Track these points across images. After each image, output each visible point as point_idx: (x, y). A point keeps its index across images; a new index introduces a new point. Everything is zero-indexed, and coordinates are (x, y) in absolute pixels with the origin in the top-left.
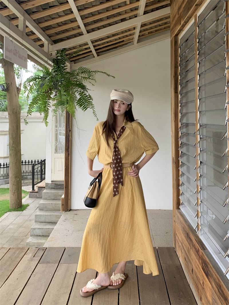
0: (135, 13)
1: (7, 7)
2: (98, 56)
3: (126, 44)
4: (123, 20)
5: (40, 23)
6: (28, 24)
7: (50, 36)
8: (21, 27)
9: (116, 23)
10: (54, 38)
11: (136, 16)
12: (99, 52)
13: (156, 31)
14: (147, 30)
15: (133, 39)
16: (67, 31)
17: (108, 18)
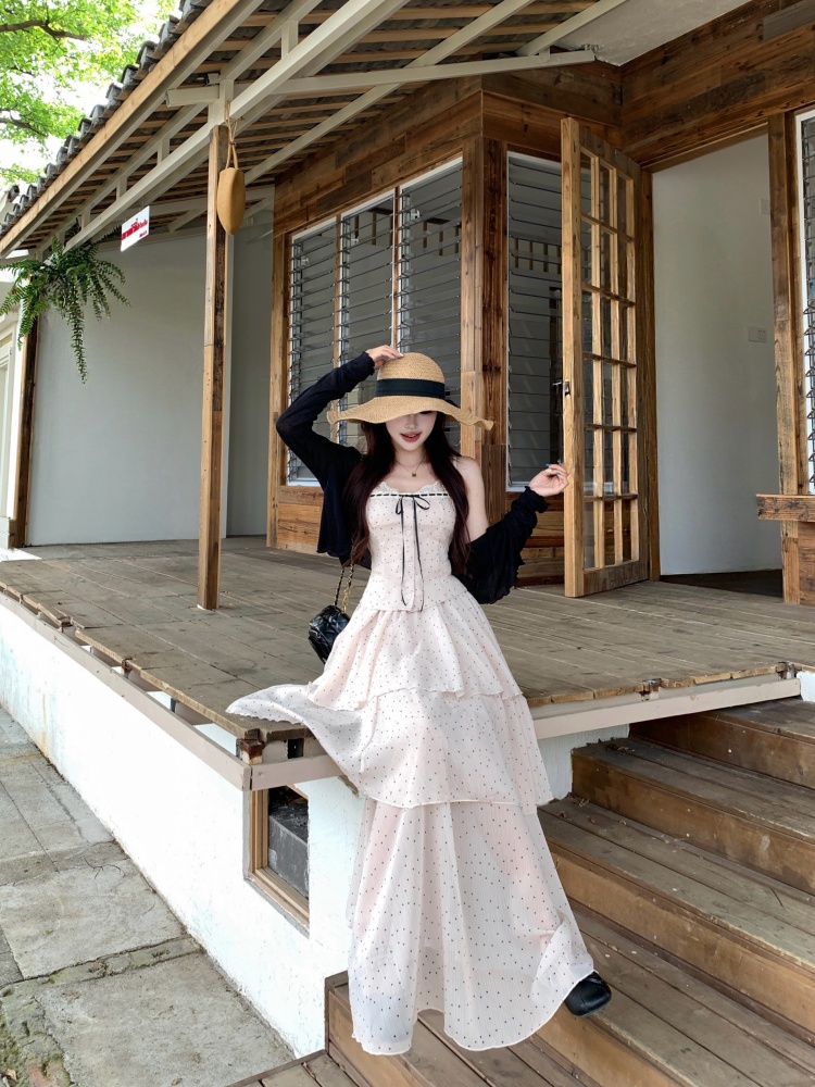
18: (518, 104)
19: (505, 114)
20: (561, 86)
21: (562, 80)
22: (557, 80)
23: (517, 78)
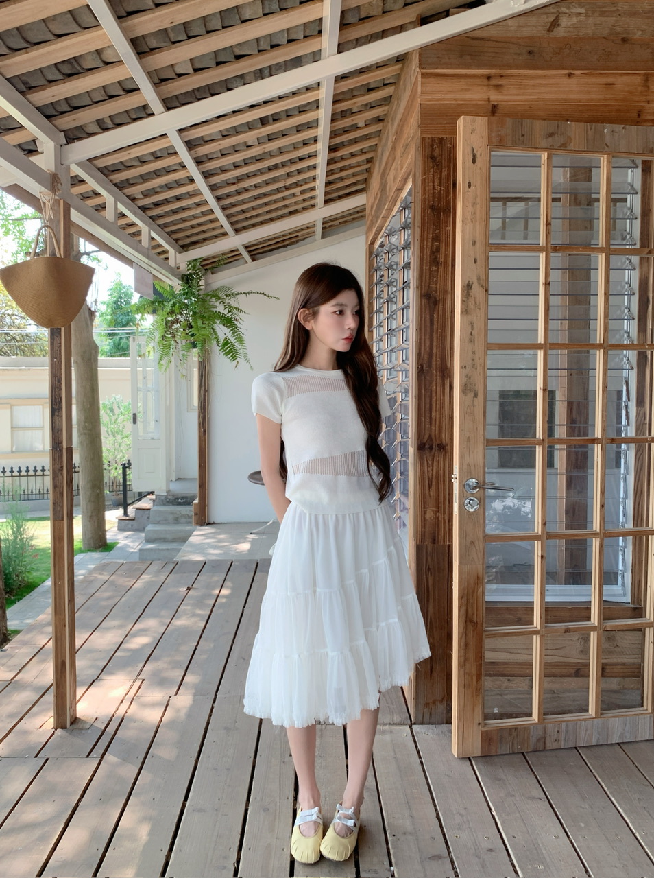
0: (312, 202)
1: (124, 215)
2: (253, 260)
3: (304, 239)
4: (291, 213)
5: (165, 227)
6: (153, 234)
7: (176, 240)
8: (145, 242)
9: (282, 217)
10: (181, 243)
11: (313, 206)
12: (255, 254)
13: (354, 219)
14: (337, 219)
15: (314, 232)
16: (204, 232)
17: (267, 212)
18: (482, 76)
19: (458, 97)
20: (560, 32)
21: (564, 22)
22: (555, 24)
23: (482, 39)
